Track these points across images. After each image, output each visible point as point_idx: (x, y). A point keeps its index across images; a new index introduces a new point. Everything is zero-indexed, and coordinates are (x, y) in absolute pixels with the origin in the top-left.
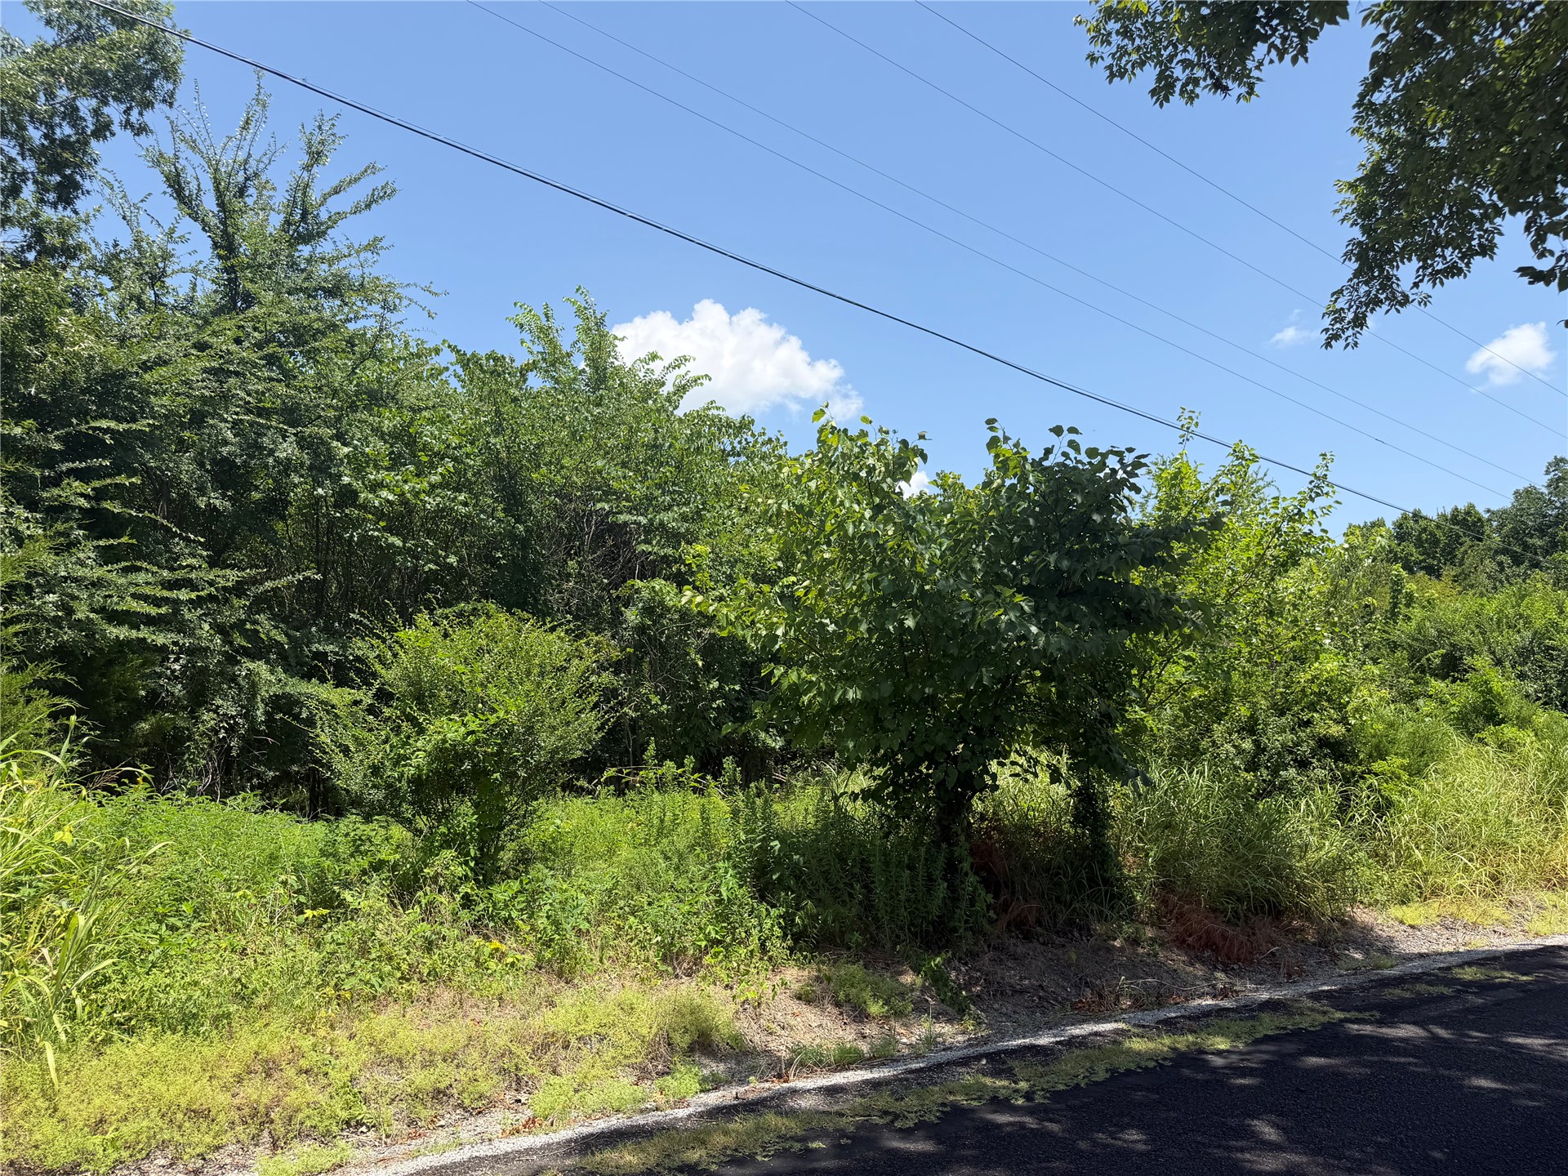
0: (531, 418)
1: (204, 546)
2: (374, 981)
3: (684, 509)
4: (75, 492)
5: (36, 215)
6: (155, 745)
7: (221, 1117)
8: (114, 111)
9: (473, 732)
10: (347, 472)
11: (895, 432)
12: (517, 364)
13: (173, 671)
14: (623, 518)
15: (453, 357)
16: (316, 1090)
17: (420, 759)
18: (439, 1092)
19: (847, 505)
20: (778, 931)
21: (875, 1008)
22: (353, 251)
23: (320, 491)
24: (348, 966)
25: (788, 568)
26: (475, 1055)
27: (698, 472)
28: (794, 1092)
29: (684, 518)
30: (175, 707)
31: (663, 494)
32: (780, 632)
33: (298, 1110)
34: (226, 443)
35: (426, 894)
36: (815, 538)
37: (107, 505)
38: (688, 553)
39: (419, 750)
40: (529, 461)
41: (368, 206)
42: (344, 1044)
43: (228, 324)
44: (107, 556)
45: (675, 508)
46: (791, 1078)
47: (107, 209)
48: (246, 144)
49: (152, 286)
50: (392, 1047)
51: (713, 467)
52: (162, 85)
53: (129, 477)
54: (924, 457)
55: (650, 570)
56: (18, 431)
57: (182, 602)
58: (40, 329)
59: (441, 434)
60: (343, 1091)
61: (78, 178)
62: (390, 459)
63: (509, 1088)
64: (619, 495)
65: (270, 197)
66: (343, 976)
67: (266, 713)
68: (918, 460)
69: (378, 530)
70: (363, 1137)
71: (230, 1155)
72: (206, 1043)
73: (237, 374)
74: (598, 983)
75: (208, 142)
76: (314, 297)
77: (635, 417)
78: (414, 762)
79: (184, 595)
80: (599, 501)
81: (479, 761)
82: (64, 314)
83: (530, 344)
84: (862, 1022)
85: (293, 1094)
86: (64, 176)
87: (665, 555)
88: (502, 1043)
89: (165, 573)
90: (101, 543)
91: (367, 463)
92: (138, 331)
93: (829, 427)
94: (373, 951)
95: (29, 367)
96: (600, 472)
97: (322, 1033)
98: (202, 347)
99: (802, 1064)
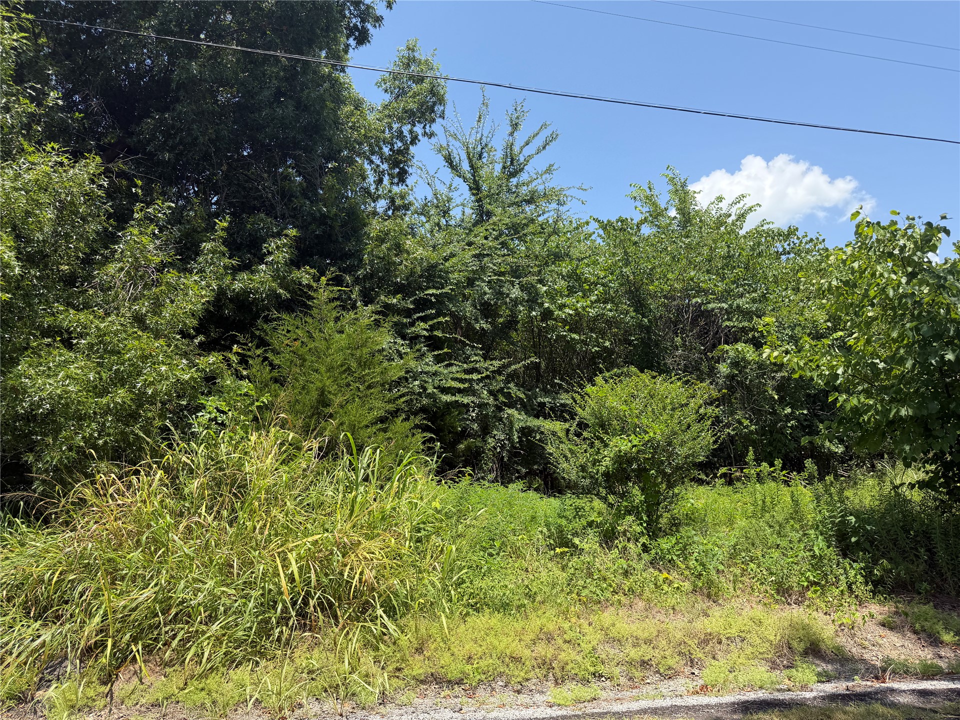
0: (646, 252)
1: (481, 349)
2: (598, 592)
3: (753, 294)
4: (421, 328)
5: (390, 191)
6: (468, 456)
7: (527, 663)
8: (418, 129)
9: (635, 446)
10: (547, 300)
11: (920, 217)
12: (635, 222)
13: (472, 417)
14: (711, 306)
15: (596, 225)
16: (575, 653)
17: (607, 462)
18: (644, 662)
19: (886, 275)
20: (860, 579)
21: (947, 637)
22: (539, 175)
23: (534, 313)
24: (583, 583)
25: (836, 326)
26: (663, 643)
27: (761, 269)
28: (892, 690)
29: (754, 301)
30: (474, 436)
31: (737, 287)
32: (840, 371)
33: (567, 664)
34: (485, 293)
35: (620, 542)
36: (860, 303)
37: (436, 333)
38: (760, 324)
39: (605, 457)
40: (647, 279)
41: (544, 148)
42: (586, 629)
43: (480, 229)
44: (438, 360)
45: (747, 295)
46: (887, 680)
47: (420, 181)
48: (480, 130)
49: (444, 217)
50: (613, 633)
51: (771, 264)
52: (438, 108)
53: (444, 318)
54: (947, 232)
55: (733, 338)
56: (395, 301)
57: (474, 380)
58: (398, 248)
59: (594, 271)
60: (589, 656)
61: (406, 168)
62: (568, 290)
63: (686, 665)
64: (706, 292)
65: (494, 156)
66: (581, 588)
67: (519, 437)
68: (942, 235)
69: (565, 331)
70: (603, 684)
71: (534, 685)
72: (515, 620)
73: (488, 255)
74: (735, 603)
75: (462, 134)
76: (521, 206)
77: (713, 240)
78: (604, 463)
79: (475, 376)
80: (694, 297)
81: (641, 463)
82: (408, 239)
83: (640, 208)
84: (938, 646)
85: (563, 653)
86: (400, 169)
87: (743, 327)
88: (678, 637)
89: (465, 366)
90: (436, 353)
91: (556, 294)
92: (441, 241)
93: (864, 223)
94: (595, 574)
95: (396, 268)
96: (692, 279)
97: (573, 620)
98: (470, 244)
99: (894, 672)
